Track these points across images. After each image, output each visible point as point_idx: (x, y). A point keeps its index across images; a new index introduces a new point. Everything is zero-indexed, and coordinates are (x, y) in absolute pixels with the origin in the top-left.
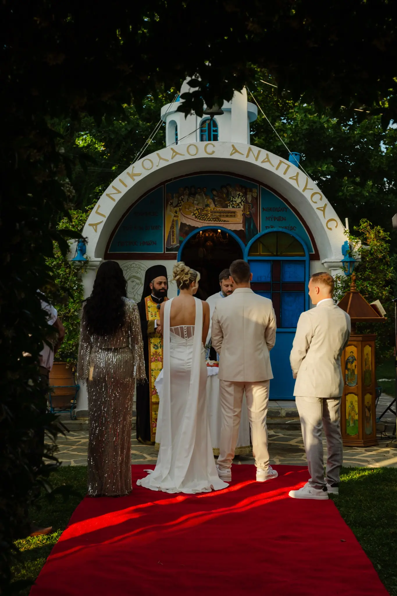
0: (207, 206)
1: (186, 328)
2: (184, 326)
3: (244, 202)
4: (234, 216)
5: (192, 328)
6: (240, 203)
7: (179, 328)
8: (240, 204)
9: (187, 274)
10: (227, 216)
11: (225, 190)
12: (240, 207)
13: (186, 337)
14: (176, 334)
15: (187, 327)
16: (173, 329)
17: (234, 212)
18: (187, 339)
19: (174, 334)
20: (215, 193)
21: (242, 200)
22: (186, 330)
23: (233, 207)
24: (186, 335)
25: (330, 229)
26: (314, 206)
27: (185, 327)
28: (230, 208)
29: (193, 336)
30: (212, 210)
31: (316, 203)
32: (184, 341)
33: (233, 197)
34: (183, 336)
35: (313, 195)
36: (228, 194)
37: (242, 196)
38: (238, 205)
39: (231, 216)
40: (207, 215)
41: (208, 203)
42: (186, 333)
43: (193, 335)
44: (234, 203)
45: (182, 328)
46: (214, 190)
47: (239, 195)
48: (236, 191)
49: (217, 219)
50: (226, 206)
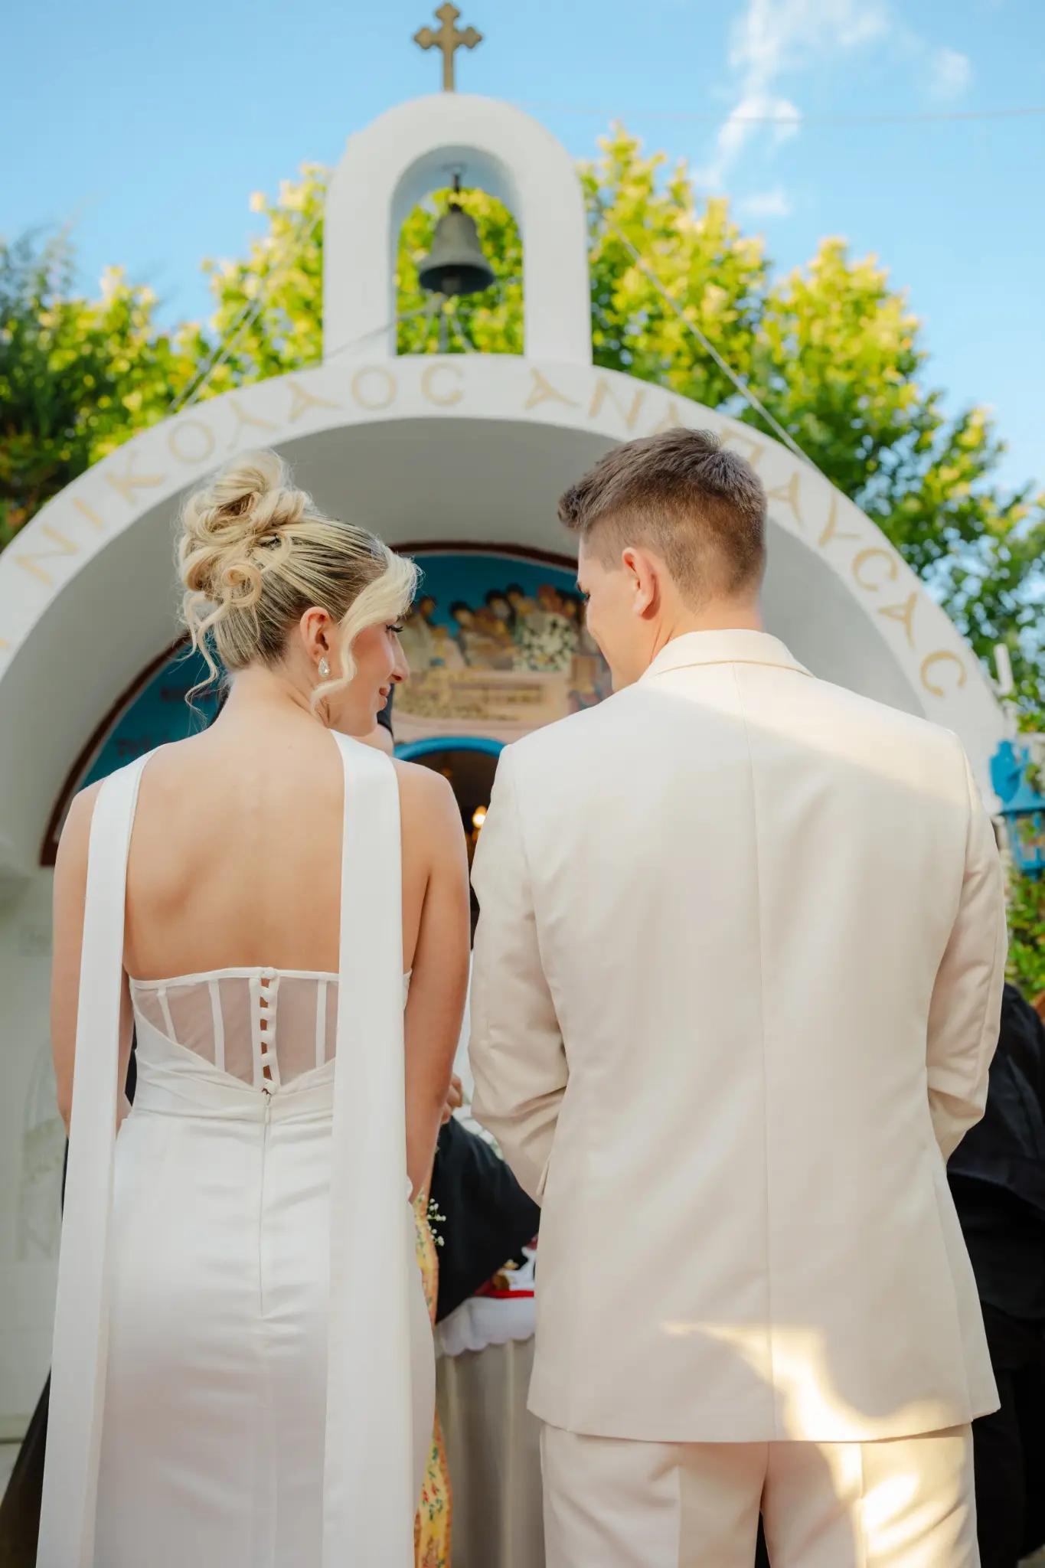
0: (435, 663)
1: (269, 993)
2: (254, 974)
3: (572, 650)
4: (538, 700)
5: (322, 992)
6: (560, 652)
7: (214, 992)
8: (558, 659)
9: (269, 534)
10: (511, 700)
11: (500, 608)
12: (557, 669)
13: (267, 1072)
14: (181, 1040)
15: (286, 983)
16: (161, 993)
17: (537, 687)
18: (270, 1085)
19: (172, 1040)
20: (464, 617)
21: (566, 644)
22: (269, 1013)
23: (534, 668)
24: (271, 1056)
25: (938, 692)
26: (869, 603)
27: (265, 982)
28: (521, 673)
29: (321, 1066)
30: (456, 678)
31: (873, 588)
32: (245, 1099)
33: (533, 633)
34: (238, 1065)
35: (860, 559)
36: (512, 620)
37: (567, 629)
38: (552, 660)
39: (526, 700)
40: (435, 696)
41: (440, 654)
42: (269, 1035)
43: (330, 1053)
44: (537, 652)
45: (236, 992)
46: (457, 606)
47: (554, 625)
48: (543, 609)
49: (474, 710)
50: (507, 665)
